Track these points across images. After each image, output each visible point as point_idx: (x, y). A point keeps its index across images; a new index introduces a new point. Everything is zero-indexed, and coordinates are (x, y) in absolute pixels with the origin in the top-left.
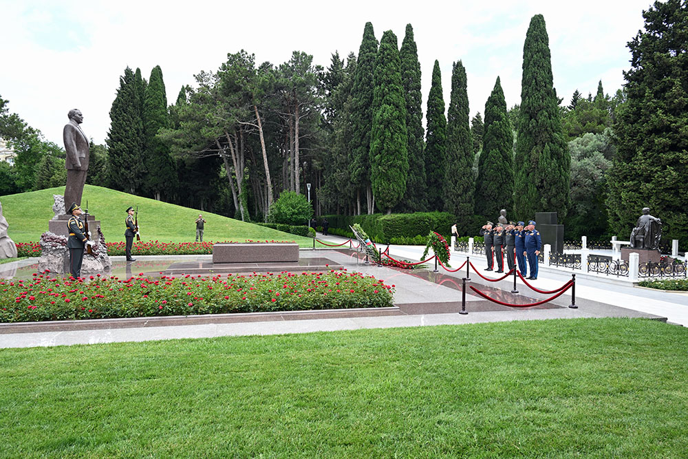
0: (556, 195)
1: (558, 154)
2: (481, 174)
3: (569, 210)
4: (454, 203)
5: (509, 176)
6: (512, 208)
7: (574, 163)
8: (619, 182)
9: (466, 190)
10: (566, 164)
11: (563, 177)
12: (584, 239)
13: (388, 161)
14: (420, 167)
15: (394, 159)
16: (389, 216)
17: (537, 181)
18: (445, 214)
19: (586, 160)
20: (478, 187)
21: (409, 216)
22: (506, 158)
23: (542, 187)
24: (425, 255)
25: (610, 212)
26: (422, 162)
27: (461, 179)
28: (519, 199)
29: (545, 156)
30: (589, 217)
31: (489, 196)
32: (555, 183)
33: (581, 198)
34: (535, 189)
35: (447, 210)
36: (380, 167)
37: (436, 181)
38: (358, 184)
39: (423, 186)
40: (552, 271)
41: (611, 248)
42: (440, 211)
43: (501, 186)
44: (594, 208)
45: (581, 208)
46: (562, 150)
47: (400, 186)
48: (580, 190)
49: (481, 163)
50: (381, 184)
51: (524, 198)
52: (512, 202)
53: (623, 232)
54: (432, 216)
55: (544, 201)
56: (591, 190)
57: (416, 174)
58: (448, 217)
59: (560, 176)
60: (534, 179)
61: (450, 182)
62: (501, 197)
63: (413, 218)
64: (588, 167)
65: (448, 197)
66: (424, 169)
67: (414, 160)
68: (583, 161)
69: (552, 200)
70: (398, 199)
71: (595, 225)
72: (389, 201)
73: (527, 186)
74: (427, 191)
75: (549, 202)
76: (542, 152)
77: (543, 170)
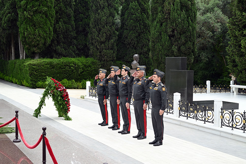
0: (185, 43)
1: (186, 7)
2: (123, 24)
3: (195, 58)
4: (98, 49)
5: (146, 27)
6: (149, 55)
7: (200, 17)
8: (239, 31)
9: (108, 38)
10: (193, 15)
11: (190, 28)
12: (208, 83)
13: (33, 6)
14: (69, 16)
15: (39, 5)
16: (36, 61)
17: (169, 30)
18: (90, 60)
19: (209, 14)
20: (120, 36)
21: (55, 61)
22: (144, 10)
23: (173, 36)
24: (41, 106)
25: (230, 59)
26: (71, 11)
27: (104, 27)
28: (154, 47)
29: (176, 7)
30: (209, 63)
31: (129, 44)
32: (184, 33)
33: (203, 48)
34: (168, 38)
35: (92, 56)
36: (25, 12)
37: (84, 30)
38: (9, 30)
39: (72, 33)
40: (182, 124)
41: (230, 91)
42: (87, 56)
43: (139, 35)
44: (213, 56)
45: (204, 57)
46: (190, 3)
47: (45, 32)
48: (203, 41)
49: (123, 15)
50: (27, 29)
51: (158, 46)
52: (149, 50)
53: (241, 77)
54: (77, 61)
55: (175, 49)
56: (211, 41)
57: (65, 23)
58: (93, 63)
59: (188, 26)
60: (166, 28)
61: (94, 30)
62: (140, 45)
63: (58, 62)
64: (210, 20)
65: (92, 44)
66: (73, 18)
67: (63, 9)
68: (206, 15)
69: (181, 47)
70: (44, 44)
71: (214, 70)
72: (35, 46)
73: (161, 34)
74: (75, 38)
75: (179, 49)
76: (173, 5)
77: (174, 20)
